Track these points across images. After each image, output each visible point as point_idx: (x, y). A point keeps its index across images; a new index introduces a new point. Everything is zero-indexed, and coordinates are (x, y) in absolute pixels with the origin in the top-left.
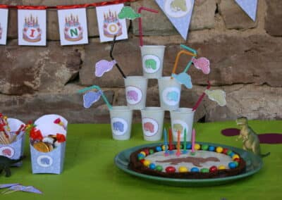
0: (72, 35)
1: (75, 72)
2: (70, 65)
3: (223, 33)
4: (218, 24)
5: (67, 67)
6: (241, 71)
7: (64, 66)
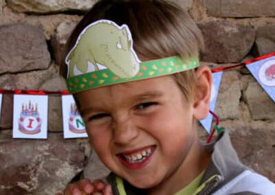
0: (78, 126)
1: (79, 170)
2: (74, 162)
3: (248, 124)
4: (242, 115)
5: (71, 164)
6: (267, 168)
7: (67, 164)
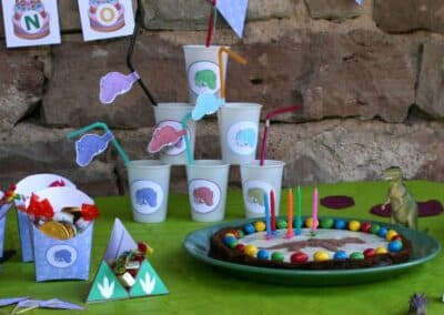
0: (29, 28)
1: (35, 99)
2: (26, 87)
3: (304, 26)
4: (295, 10)
5: (20, 90)
6: (336, 94)
7: (13, 89)
